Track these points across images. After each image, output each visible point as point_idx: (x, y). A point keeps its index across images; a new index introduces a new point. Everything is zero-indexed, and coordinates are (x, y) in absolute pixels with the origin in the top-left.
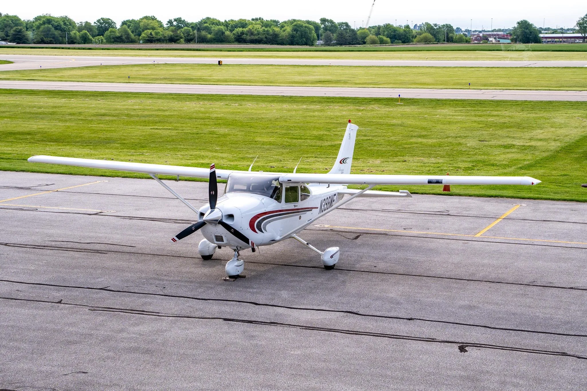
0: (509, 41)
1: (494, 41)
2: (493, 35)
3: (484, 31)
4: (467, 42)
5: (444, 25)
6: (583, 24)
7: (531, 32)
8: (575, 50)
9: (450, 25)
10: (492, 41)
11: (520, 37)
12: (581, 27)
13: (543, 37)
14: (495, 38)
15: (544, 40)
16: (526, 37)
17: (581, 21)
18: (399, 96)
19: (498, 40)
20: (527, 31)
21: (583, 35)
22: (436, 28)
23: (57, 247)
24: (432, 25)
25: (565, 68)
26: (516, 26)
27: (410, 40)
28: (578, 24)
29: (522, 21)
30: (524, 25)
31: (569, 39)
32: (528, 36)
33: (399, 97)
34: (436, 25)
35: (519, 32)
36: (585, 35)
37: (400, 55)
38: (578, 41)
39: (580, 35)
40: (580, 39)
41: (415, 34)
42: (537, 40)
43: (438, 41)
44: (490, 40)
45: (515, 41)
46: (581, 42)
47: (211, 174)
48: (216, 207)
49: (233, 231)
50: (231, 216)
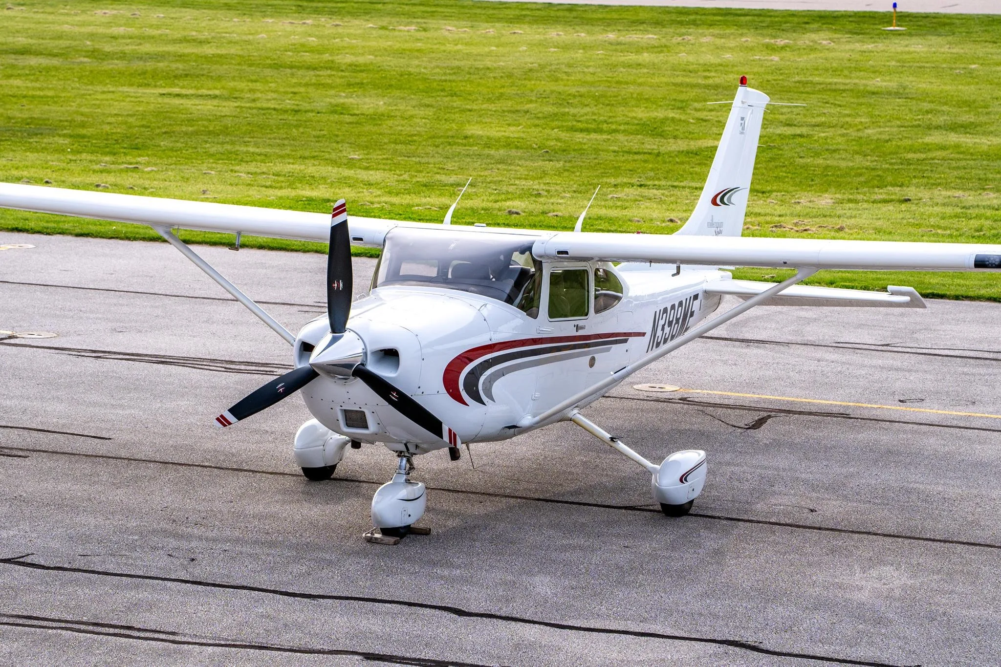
18: (895, 5)
33: (892, 10)
47: (334, 229)
48: (347, 326)
49: (394, 396)
50: (390, 355)
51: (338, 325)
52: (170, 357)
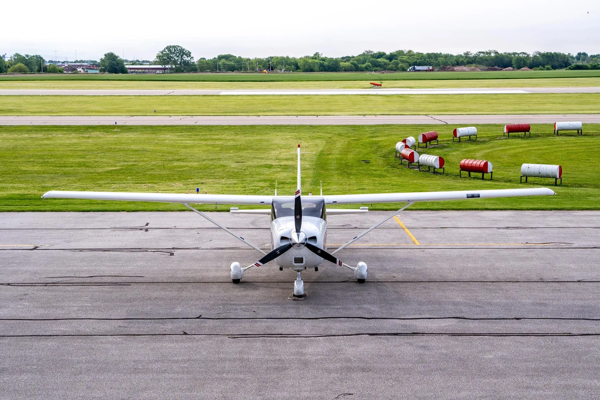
0: (98, 72)
1: (82, 71)
2: (80, 66)
3: (68, 62)
4: (61, 72)
5: (34, 56)
6: (163, 57)
7: (118, 64)
8: (177, 80)
9: (40, 56)
10: (80, 71)
11: (108, 68)
12: (160, 59)
13: (128, 68)
14: (83, 69)
15: (129, 71)
16: (114, 68)
17: (161, 54)
18: (116, 123)
19: (86, 70)
20: (114, 62)
21: (164, 66)
22: (27, 58)
23: (64, 283)
24: (25, 56)
25: (205, 95)
26: (103, 57)
27: (3, 70)
28: (157, 57)
29: (108, 54)
30: (111, 57)
31: (151, 70)
32: (115, 67)
34: (27, 56)
35: (107, 64)
36: (165, 67)
37: (20, 84)
38: (158, 72)
39: (160, 66)
40: (161, 70)
41: (8, 64)
42: (124, 71)
43: (32, 71)
44: (78, 70)
45: (103, 71)
46: (161, 72)
47: (296, 199)
48: (301, 230)
49: (319, 252)
50: (314, 238)
51: (298, 230)
52: (107, 249)
